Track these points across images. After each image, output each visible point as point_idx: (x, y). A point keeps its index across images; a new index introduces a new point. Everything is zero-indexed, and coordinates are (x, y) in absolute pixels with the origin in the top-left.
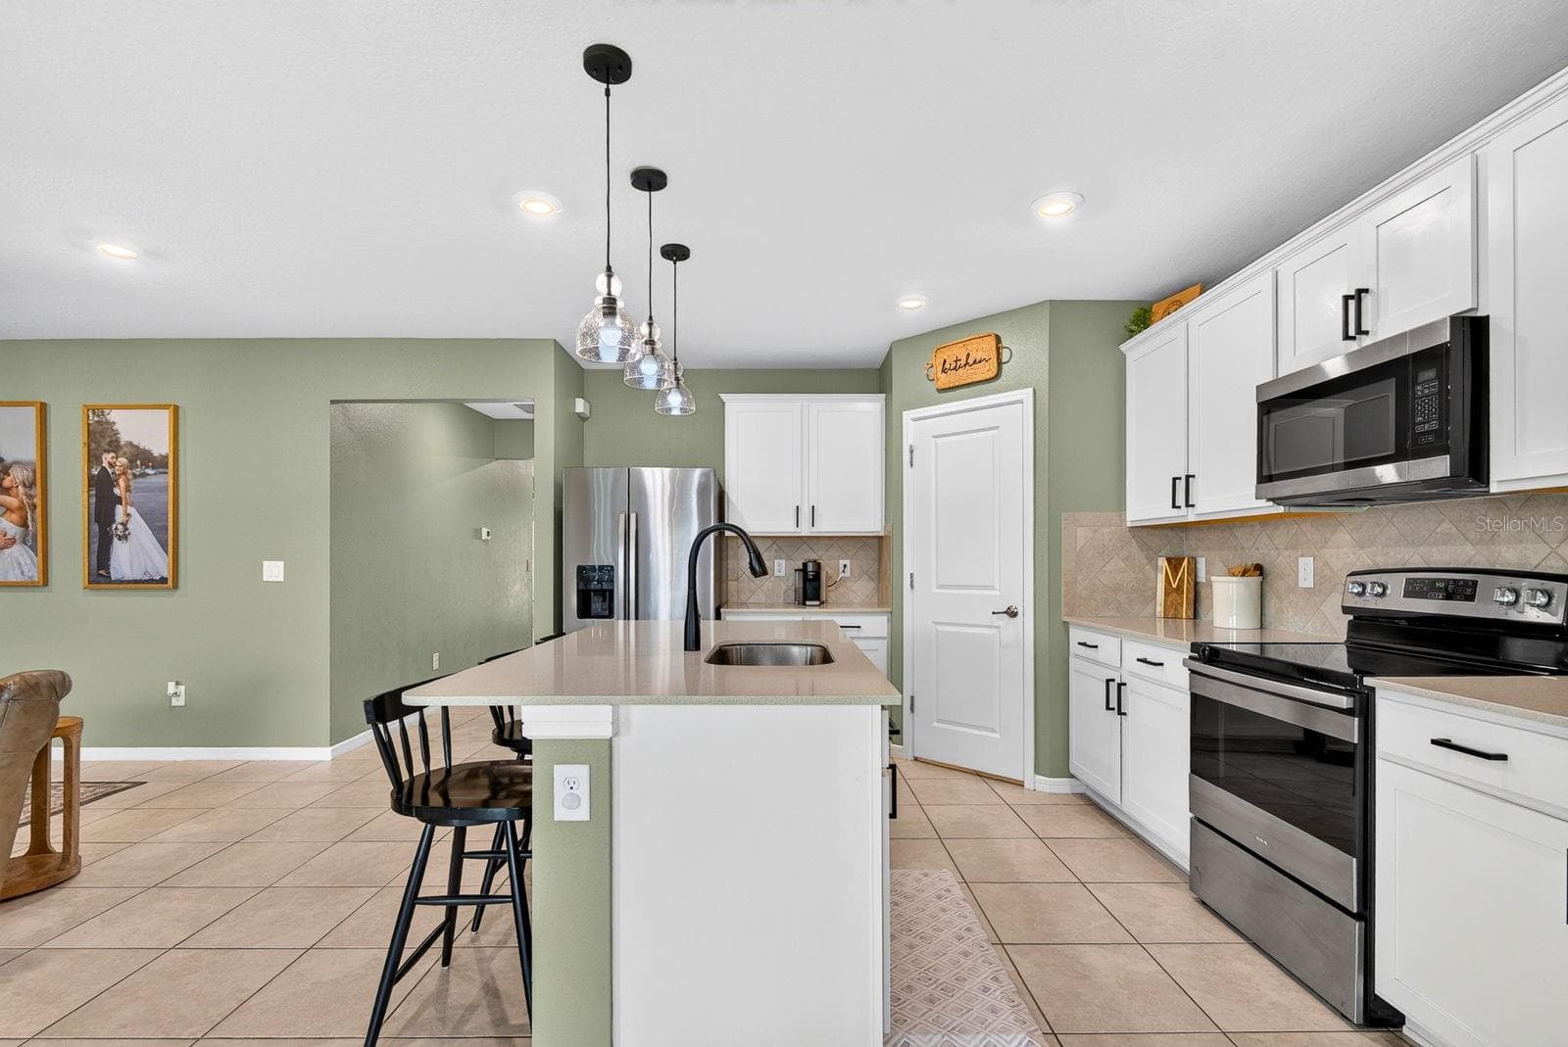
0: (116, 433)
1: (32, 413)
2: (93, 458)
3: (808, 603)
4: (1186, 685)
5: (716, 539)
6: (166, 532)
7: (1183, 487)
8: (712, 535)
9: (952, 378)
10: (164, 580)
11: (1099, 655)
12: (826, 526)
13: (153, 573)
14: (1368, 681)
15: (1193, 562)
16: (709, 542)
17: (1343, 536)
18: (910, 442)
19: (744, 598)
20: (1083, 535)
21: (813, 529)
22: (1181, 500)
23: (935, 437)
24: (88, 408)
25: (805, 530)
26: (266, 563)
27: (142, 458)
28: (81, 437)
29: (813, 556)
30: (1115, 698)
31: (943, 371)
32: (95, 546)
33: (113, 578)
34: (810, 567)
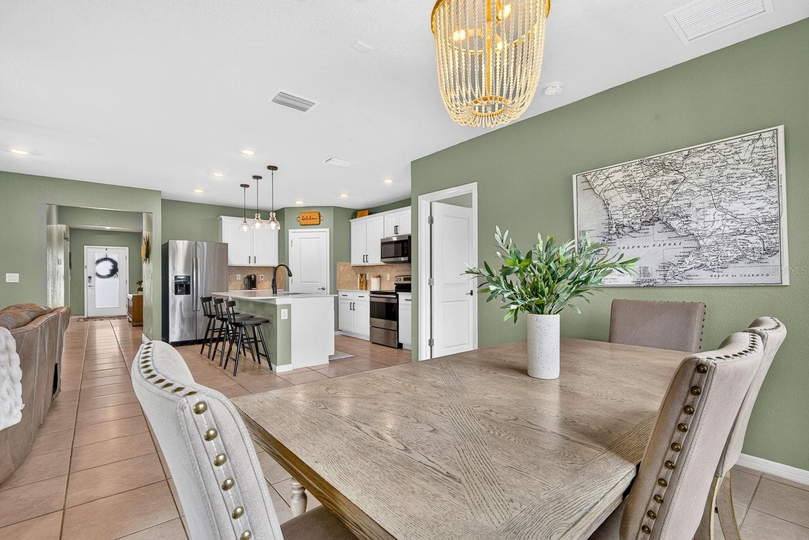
3: (250, 288)
4: (369, 300)
7: (365, 257)
9: (305, 222)
11: (348, 297)
14: (398, 293)
15: (366, 275)
17: (394, 270)
18: (292, 239)
20: (342, 268)
21: (255, 264)
22: (365, 260)
23: (299, 238)
25: (252, 264)
29: (254, 273)
30: (352, 307)
31: (302, 219)
34: (253, 277)
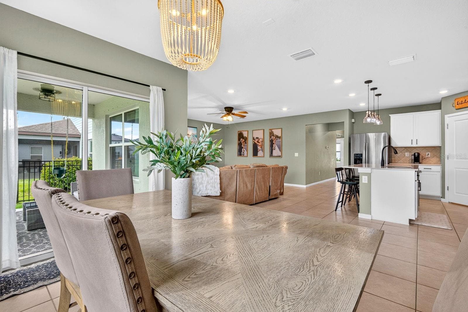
0: (273, 133)
1: (263, 131)
2: (270, 137)
3: (415, 163)
5: (388, 148)
6: (280, 149)
8: (387, 147)
9: (461, 106)
10: (280, 156)
12: (420, 144)
13: (278, 155)
16: (386, 149)
18: (447, 123)
19: (396, 162)
21: (417, 145)
23: (455, 121)
24: (270, 129)
25: (414, 145)
26: (295, 153)
27: (277, 137)
28: (269, 134)
29: (417, 151)
31: (457, 104)
32: (271, 151)
33: (273, 156)
34: (416, 154)
